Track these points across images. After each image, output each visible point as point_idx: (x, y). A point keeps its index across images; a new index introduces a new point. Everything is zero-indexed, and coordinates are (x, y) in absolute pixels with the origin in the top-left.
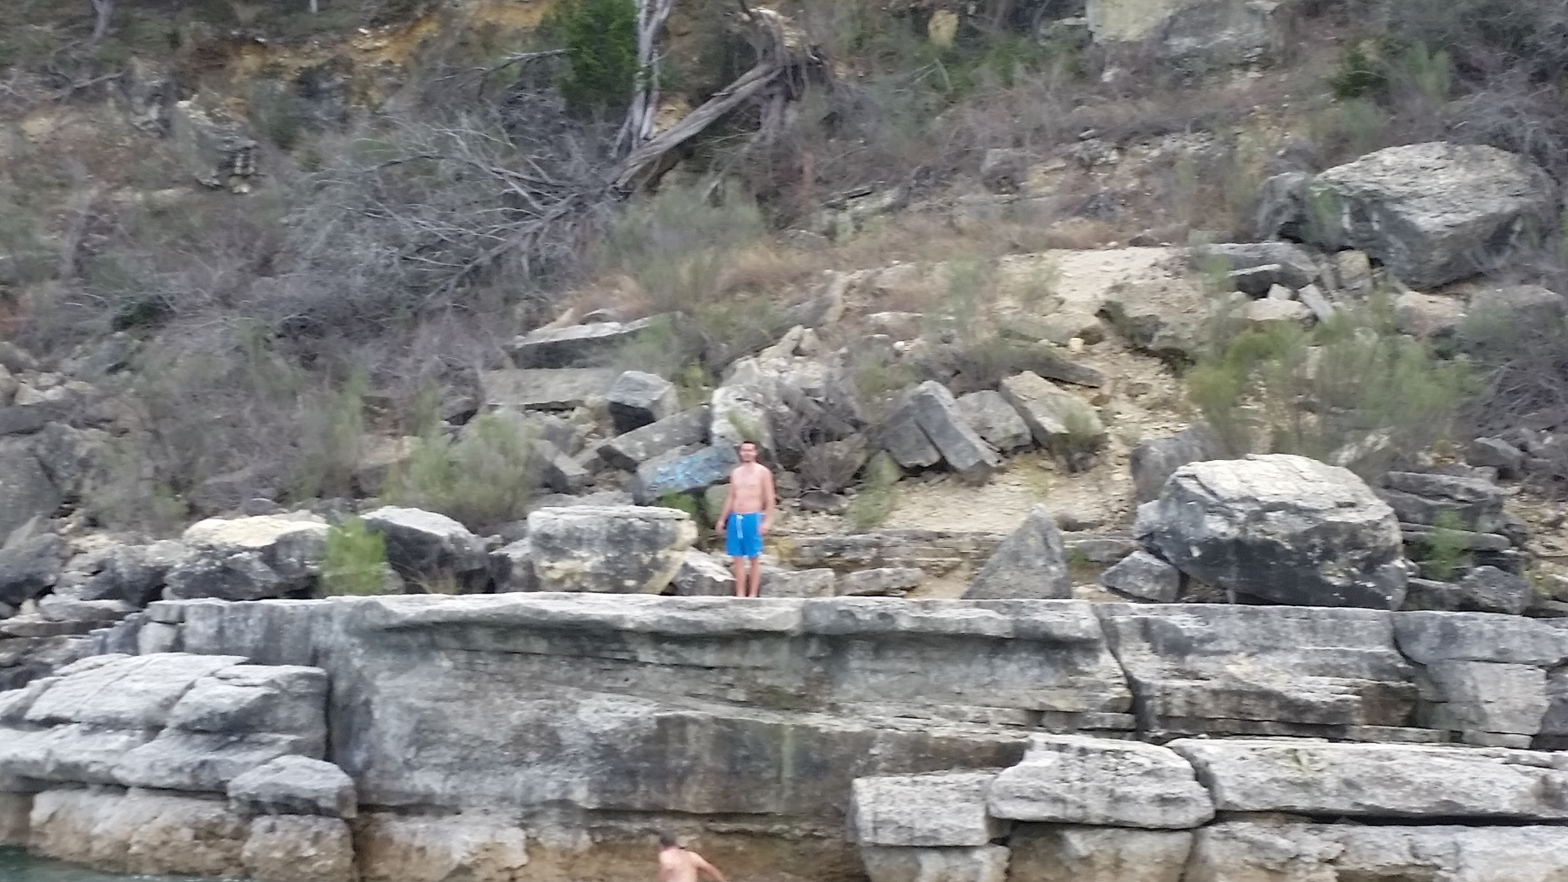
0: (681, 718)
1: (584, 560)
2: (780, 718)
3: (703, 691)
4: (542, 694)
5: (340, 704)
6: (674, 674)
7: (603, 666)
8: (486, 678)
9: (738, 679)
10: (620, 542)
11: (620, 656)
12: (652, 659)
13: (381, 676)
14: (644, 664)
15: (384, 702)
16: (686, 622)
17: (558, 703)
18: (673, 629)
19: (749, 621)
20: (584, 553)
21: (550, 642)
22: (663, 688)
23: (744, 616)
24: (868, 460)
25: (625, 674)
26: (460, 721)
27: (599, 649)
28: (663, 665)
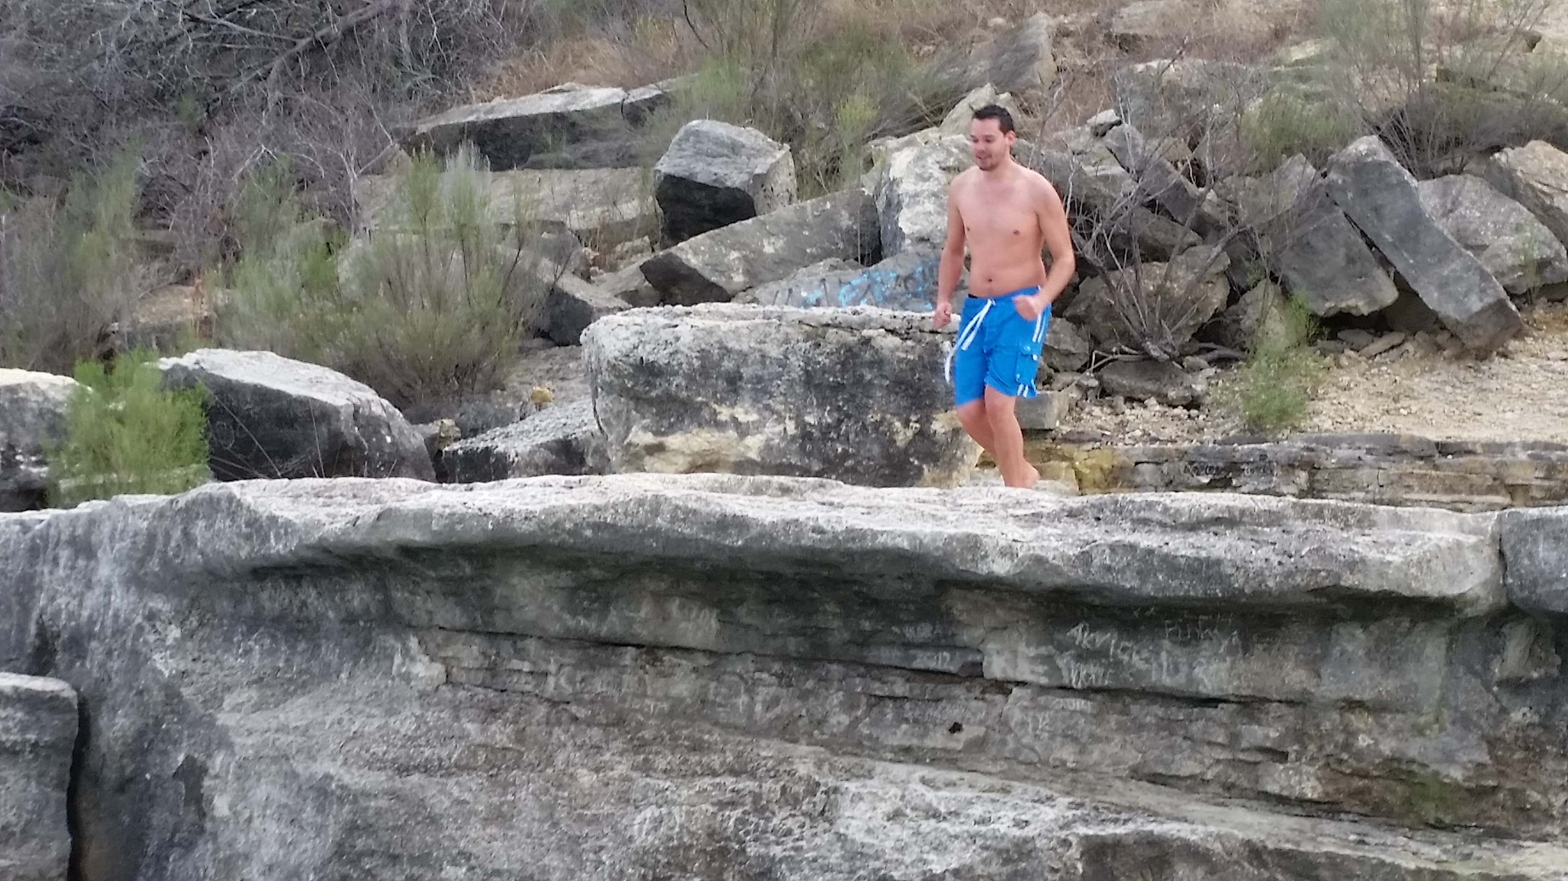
0: (1152, 841)
1: (743, 430)
2: (1436, 852)
3: (1189, 767)
4: (715, 761)
5: (111, 775)
6: (1098, 717)
7: (878, 689)
8: (542, 710)
9: (1300, 737)
10: (838, 388)
11: (923, 660)
12: (1024, 671)
13: (229, 700)
14: (1003, 687)
15: (244, 772)
16: (1170, 563)
17: (771, 787)
18: (1130, 582)
19: (1354, 564)
20: (745, 413)
21: (726, 618)
22: (1067, 754)
23: (1340, 550)
24: (1233, 298)
25: (954, 713)
26: (475, 830)
27: (864, 641)
28: (1066, 689)
